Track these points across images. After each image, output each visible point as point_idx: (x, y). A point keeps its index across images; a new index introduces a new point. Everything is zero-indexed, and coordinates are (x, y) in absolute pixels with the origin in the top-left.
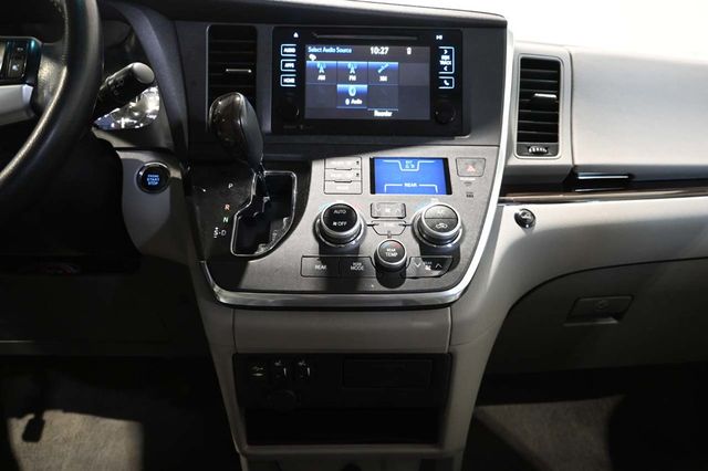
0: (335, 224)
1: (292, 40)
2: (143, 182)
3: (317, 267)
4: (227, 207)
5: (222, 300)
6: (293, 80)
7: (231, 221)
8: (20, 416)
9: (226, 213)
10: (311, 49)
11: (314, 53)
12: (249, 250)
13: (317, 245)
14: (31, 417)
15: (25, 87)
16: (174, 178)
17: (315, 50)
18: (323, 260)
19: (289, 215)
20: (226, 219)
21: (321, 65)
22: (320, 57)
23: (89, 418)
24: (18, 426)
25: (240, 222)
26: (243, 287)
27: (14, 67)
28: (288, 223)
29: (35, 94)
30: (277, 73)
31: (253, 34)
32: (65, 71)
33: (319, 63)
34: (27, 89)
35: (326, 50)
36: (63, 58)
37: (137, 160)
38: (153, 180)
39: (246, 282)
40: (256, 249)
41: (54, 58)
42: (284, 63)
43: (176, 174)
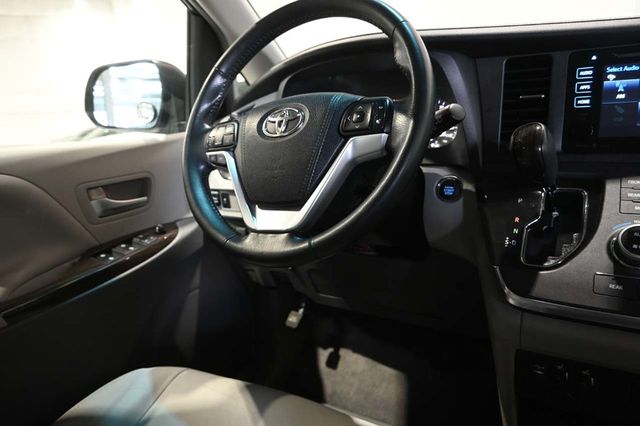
0: (635, 246)
1: (590, 63)
2: (440, 192)
3: (612, 286)
4: (517, 220)
5: (511, 301)
6: (587, 102)
7: (521, 232)
8: (325, 348)
9: (516, 225)
10: (609, 70)
11: (613, 73)
12: (538, 261)
13: (612, 264)
14: (331, 350)
15: (384, 135)
16: (466, 190)
17: (615, 70)
18: (618, 281)
19: (579, 231)
20: (516, 231)
21: (621, 84)
22: (620, 76)
23: (370, 361)
24: (324, 355)
25: (529, 234)
26: (534, 295)
27: (377, 121)
28: (579, 238)
29: (389, 139)
30: (571, 95)
31: (549, 62)
32: (412, 122)
33: (618, 83)
34: (384, 136)
35: (626, 68)
36: (410, 112)
37: (436, 174)
38: (449, 191)
39: (537, 290)
40: (546, 261)
41: (404, 112)
42: (579, 86)
43: (467, 186)
